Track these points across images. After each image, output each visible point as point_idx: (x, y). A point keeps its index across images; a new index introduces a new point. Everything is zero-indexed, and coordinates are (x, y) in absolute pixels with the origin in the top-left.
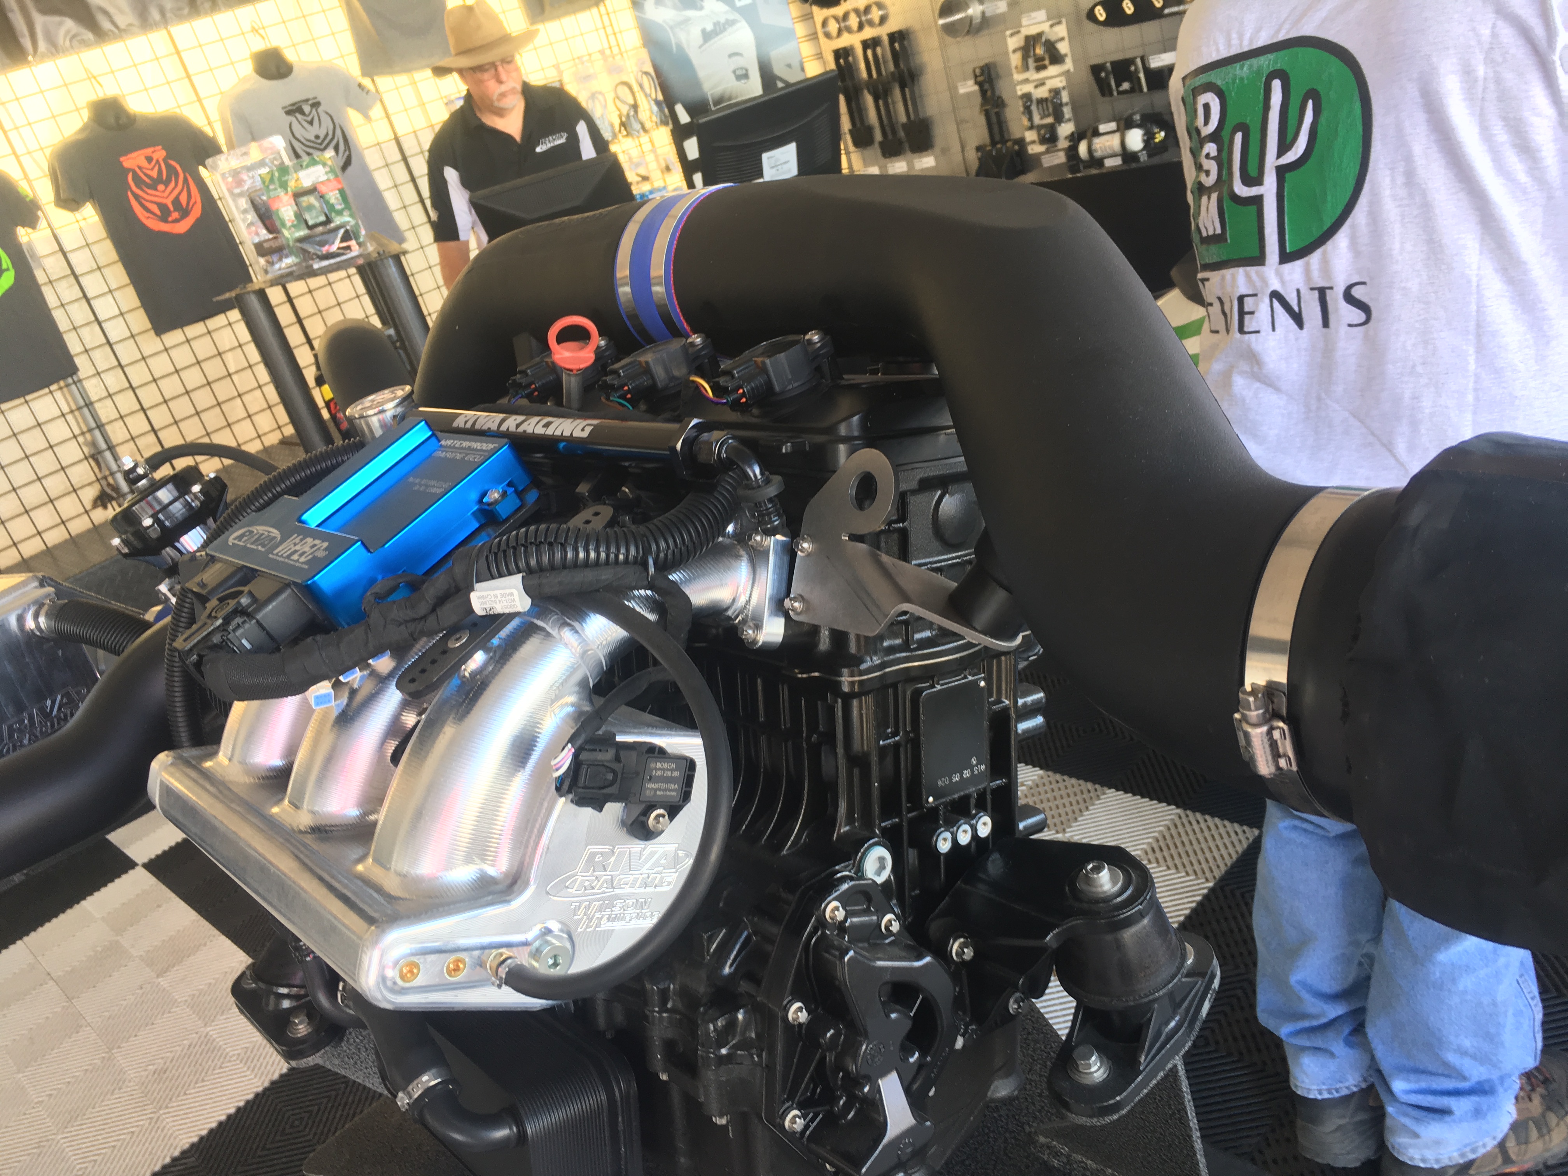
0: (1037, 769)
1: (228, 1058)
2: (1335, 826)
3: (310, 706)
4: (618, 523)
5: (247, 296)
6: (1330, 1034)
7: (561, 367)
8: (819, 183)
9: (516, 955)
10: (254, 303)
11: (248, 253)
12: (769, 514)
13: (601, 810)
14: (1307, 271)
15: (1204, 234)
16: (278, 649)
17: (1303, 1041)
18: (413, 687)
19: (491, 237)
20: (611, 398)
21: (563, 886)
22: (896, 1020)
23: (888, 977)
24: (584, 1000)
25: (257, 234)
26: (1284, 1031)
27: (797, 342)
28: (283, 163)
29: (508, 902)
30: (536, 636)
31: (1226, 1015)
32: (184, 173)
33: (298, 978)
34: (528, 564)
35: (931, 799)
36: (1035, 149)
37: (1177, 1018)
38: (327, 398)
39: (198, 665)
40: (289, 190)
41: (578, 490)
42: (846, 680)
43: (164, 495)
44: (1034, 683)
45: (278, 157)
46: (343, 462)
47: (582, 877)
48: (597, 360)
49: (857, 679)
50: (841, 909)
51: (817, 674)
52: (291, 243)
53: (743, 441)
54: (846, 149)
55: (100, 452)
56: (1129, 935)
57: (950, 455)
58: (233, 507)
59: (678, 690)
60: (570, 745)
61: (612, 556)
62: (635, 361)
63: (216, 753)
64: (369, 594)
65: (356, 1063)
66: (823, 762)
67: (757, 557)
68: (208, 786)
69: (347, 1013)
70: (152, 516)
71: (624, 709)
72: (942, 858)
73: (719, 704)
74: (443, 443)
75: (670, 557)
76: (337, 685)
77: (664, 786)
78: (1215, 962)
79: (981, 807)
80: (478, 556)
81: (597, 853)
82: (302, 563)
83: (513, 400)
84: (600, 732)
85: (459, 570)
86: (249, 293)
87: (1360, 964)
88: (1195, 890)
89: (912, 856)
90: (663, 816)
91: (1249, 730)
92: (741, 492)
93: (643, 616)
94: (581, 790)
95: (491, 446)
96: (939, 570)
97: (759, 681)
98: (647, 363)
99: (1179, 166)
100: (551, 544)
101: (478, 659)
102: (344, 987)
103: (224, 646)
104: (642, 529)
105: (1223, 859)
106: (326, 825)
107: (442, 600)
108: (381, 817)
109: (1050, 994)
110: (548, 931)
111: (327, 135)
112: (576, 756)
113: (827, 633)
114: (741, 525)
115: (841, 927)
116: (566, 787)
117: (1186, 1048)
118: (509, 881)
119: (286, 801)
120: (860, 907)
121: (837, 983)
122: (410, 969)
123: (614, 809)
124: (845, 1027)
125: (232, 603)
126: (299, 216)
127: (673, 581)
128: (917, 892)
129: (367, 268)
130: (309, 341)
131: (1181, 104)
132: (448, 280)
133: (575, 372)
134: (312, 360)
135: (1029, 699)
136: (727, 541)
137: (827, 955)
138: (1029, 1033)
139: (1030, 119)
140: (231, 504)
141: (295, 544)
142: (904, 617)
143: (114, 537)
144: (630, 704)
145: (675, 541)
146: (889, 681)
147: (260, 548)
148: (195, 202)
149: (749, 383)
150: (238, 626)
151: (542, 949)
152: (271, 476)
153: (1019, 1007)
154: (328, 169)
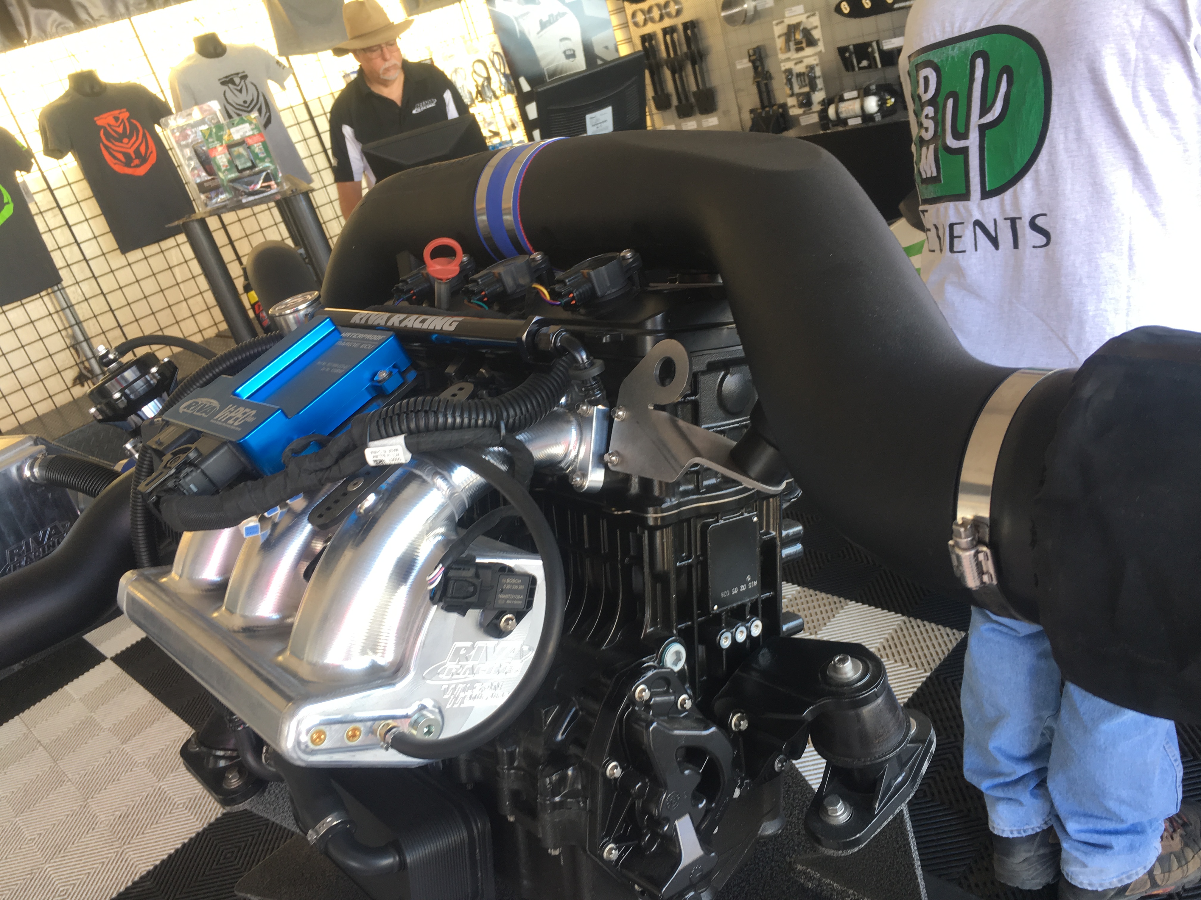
0: (796, 585)
1: (176, 806)
2: (1025, 628)
3: (242, 535)
4: (477, 396)
5: (191, 223)
6: (1020, 788)
7: (433, 277)
8: (630, 137)
9: (400, 725)
10: (197, 228)
11: (192, 190)
12: (593, 389)
13: (464, 615)
14: (1002, 204)
15: (924, 176)
16: (217, 492)
17: (999, 793)
18: (321, 521)
19: (379, 178)
20: (472, 301)
21: (435, 673)
22: (689, 775)
23: (683, 743)
24: (450, 760)
25: (199, 176)
26: (984, 785)
27: (613, 259)
28: (219, 122)
29: (394, 684)
30: (415, 482)
31: (939, 773)
32: (143, 128)
33: (232, 744)
34: (409, 427)
35: (716, 607)
36: (795, 111)
37: (903, 775)
38: (253, 302)
39: (157, 504)
40: (224, 142)
41: (447, 371)
42: (652, 516)
43: (130, 375)
44: (793, 519)
45: (215, 117)
46: (267, 350)
47: (451, 665)
48: (460, 272)
49: (659, 515)
50: (647, 691)
51: (629, 512)
52: (225, 183)
53: (572, 333)
54: (650, 111)
55: (79, 343)
56: (867, 711)
57: (731, 344)
58: (182, 384)
59: (522, 523)
60: (441, 565)
61: (473, 421)
62: (490, 272)
63: (169, 572)
64: (287, 450)
65: (275, 809)
66: (634, 579)
67: (583, 422)
68: (164, 597)
69: (270, 771)
70: (120, 391)
71: (482, 538)
72: (724, 652)
73: (555, 535)
74: (343, 335)
75: (517, 421)
76: (262, 519)
77: (512, 596)
78: (933, 732)
79: (754, 613)
80: (370, 421)
81: (461, 648)
82: (236, 426)
83: (397, 303)
84: (464, 555)
85: (356, 431)
86: (193, 221)
87: (1043, 734)
88: (917, 678)
89: (701, 650)
90: (512, 620)
91: (960, 553)
92: (572, 372)
93: (496, 467)
94: (448, 600)
95: (380, 337)
96: (722, 432)
97: (585, 517)
98: (500, 274)
99: (907, 123)
100: (426, 412)
101: (371, 499)
102: (267, 750)
103: (176, 490)
104: (496, 400)
105: (938, 654)
106: (254, 627)
107: (343, 455)
108: (296, 620)
109: (805, 757)
110: (423, 707)
111: (253, 100)
112: (445, 574)
113: (637, 480)
114: (572, 398)
115: (647, 705)
116: (438, 596)
117: (910, 798)
118: (393, 669)
119: (224, 608)
120: (661, 690)
121: (644, 747)
122: (318, 735)
123: (474, 614)
124: (649, 780)
125: (183, 457)
126: (231, 162)
127: (518, 440)
128: (705, 678)
129: (283, 202)
130: (239, 258)
131: (908, 77)
132: (345, 210)
133: (444, 281)
134: (241, 272)
135: (791, 531)
136: (561, 410)
137: (636, 726)
138: (790, 787)
139: (791, 88)
140: (181, 381)
141: (231, 412)
142: (696, 468)
143: (91, 408)
144: (487, 534)
145: (521, 410)
146: (684, 517)
147: (203, 415)
148: (152, 152)
149: (577, 290)
150: (187, 475)
151: (419, 720)
152: (211, 361)
153: (782, 766)
154: (253, 126)
